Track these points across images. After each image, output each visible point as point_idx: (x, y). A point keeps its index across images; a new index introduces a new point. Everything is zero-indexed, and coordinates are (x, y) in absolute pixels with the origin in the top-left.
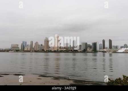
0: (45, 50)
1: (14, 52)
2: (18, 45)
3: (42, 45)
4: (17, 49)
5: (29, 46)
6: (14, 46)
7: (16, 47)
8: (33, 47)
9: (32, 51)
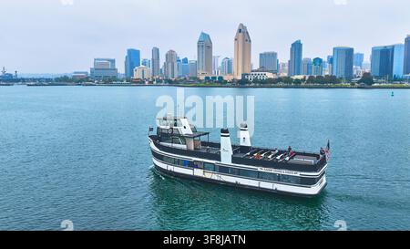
0: (202, 78)
1: (99, 84)
2: (113, 61)
3: (185, 60)
4: (110, 74)
5: (147, 64)
6: (102, 64)
7: (106, 67)
8: (161, 66)
9: (159, 81)
